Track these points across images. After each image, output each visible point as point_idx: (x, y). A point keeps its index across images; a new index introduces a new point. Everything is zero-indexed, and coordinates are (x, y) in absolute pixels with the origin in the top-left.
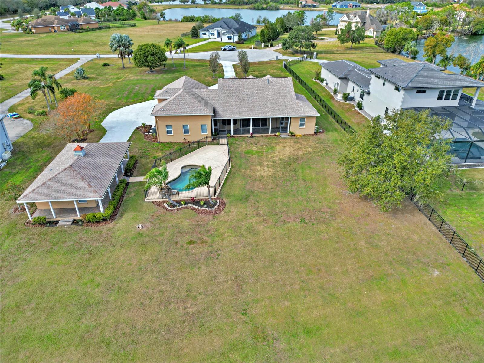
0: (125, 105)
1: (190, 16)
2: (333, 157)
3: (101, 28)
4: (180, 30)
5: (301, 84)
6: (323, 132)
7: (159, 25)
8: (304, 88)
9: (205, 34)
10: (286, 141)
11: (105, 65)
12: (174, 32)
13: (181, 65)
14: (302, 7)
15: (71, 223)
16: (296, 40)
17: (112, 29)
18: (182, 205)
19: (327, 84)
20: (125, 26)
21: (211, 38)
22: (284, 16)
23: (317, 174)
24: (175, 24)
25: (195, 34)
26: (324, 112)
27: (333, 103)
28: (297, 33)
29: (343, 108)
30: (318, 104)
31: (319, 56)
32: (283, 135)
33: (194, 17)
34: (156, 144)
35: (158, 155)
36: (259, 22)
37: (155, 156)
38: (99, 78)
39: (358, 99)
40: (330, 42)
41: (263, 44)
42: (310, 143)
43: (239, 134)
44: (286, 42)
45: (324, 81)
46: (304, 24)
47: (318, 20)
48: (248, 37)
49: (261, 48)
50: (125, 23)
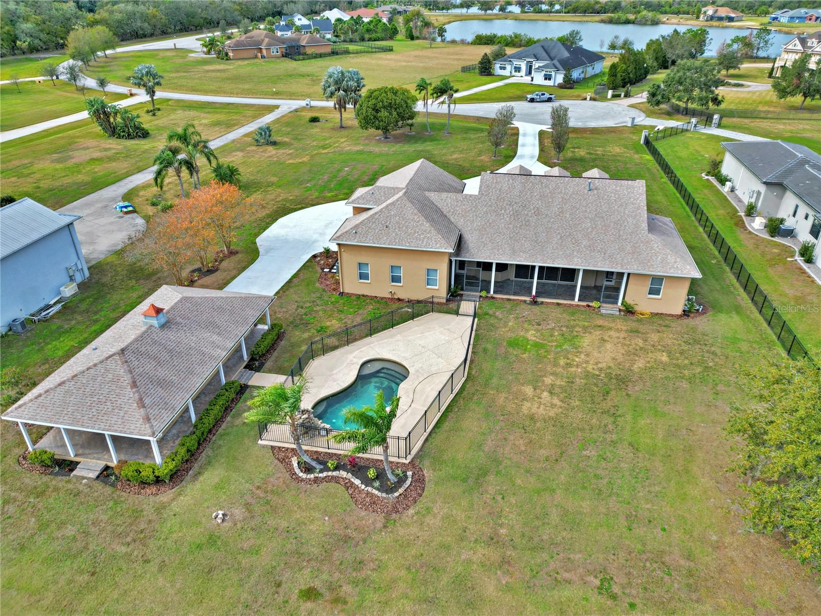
0: (314, 203)
1: (489, 34)
2: (720, 387)
3: (334, 53)
4: (464, 60)
5: (673, 183)
6: (704, 312)
7: (431, 50)
8: (678, 195)
9: (504, 68)
10: (611, 325)
11: (314, 120)
12: (452, 62)
13: (441, 128)
14: (707, 21)
15: (97, 473)
16: (681, 88)
17: (351, 55)
18: (328, 470)
19: (732, 190)
20: (374, 50)
21: (514, 76)
22: (663, 37)
23: (671, 433)
24: (459, 48)
25: (485, 68)
26: (715, 258)
27: (742, 236)
28: (684, 74)
29: (763, 254)
30: (705, 236)
31: (725, 121)
32: (608, 309)
33: (495, 36)
34: (336, 295)
35: (328, 324)
36: (613, 47)
37: (323, 325)
38: (292, 145)
39: (804, 236)
40: (754, 93)
41: (610, 93)
42: (669, 338)
43: (507, 294)
44: (657, 89)
45: (728, 183)
46: (702, 54)
47: (735, 46)
48: (585, 75)
49: (604, 99)
50: (376, 46)
